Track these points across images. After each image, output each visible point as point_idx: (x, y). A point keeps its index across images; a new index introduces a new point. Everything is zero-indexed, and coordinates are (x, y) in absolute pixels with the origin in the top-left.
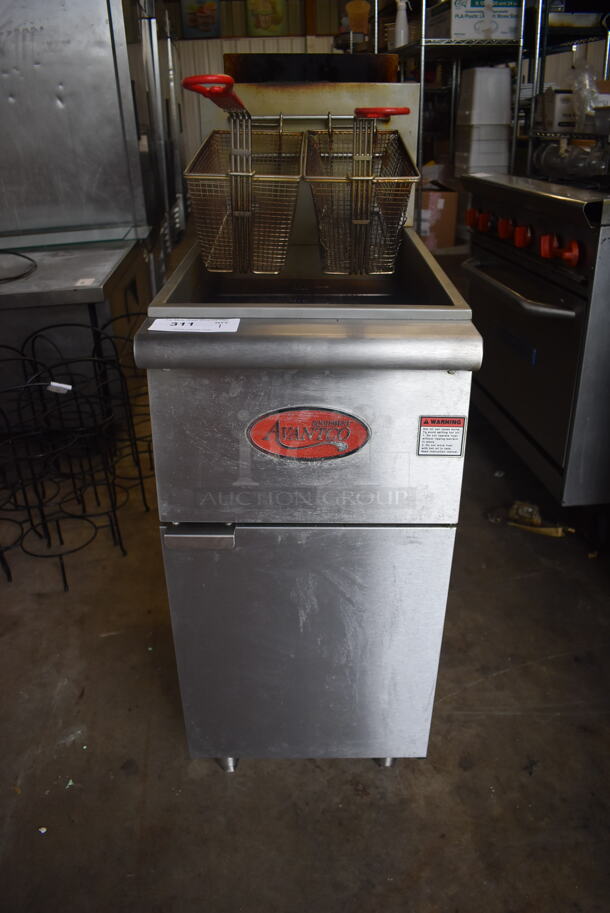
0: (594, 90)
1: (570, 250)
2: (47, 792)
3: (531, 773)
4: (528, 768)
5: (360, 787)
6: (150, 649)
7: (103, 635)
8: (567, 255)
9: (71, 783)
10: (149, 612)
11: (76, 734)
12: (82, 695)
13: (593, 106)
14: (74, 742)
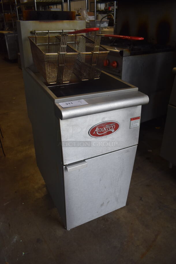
0: (87, 15)
1: (114, 64)
2: (17, 259)
3: (142, 201)
4: (141, 199)
5: (106, 220)
6: (23, 203)
7: (5, 204)
8: (114, 65)
9: (23, 253)
10: (16, 192)
11: (16, 238)
12: (9, 225)
13: (88, 19)
14: (16, 240)
